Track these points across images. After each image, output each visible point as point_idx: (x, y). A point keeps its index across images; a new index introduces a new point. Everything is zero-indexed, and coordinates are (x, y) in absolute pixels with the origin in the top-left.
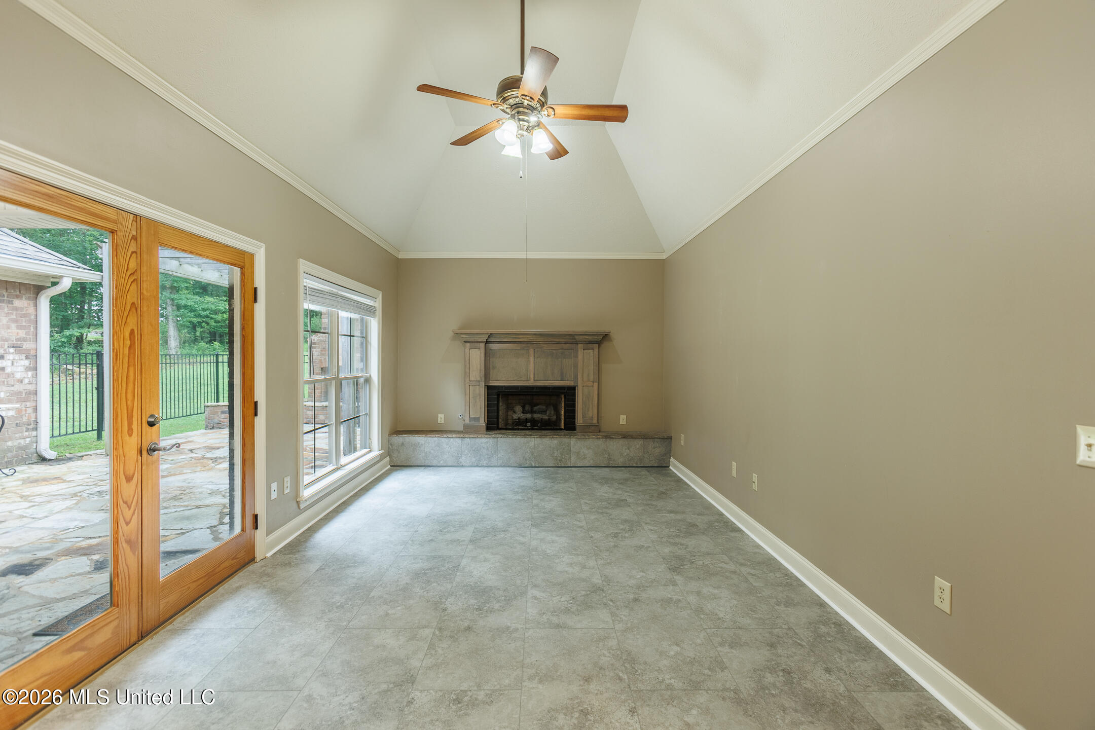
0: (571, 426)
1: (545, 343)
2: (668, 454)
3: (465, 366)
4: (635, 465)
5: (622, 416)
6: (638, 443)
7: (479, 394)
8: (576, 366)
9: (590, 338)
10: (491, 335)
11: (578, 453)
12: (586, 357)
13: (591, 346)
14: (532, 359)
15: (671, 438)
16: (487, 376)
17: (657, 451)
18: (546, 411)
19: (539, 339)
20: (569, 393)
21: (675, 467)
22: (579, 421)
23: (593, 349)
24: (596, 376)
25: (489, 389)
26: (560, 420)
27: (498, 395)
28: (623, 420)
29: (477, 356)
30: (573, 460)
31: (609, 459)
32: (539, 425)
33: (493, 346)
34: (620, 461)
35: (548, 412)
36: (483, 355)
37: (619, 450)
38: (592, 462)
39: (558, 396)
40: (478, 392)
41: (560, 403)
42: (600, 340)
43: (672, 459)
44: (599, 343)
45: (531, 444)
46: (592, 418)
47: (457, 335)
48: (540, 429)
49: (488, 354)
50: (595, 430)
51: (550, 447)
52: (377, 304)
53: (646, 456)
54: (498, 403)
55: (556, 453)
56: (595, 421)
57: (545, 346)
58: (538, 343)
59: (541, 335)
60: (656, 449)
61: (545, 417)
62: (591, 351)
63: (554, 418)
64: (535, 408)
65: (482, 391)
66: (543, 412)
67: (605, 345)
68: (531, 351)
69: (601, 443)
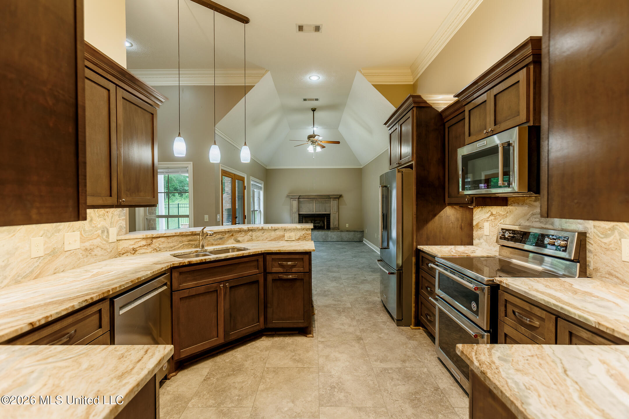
0: (329, 228)
1: (319, 198)
2: (363, 237)
3: (291, 207)
4: (351, 241)
5: (347, 224)
6: (352, 233)
7: (296, 217)
8: (330, 206)
9: (335, 197)
10: (300, 196)
11: (331, 237)
12: (334, 203)
13: (335, 199)
14: (314, 204)
15: (363, 231)
16: (299, 210)
17: (359, 236)
18: (320, 223)
19: (317, 197)
20: (328, 216)
21: (365, 241)
22: (332, 226)
23: (336, 200)
24: (337, 210)
25: (299, 215)
26: (325, 226)
27: (303, 217)
28: (347, 225)
29: (295, 203)
30: (329, 239)
31: (342, 239)
32: (317, 228)
33: (300, 200)
34: (346, 239)
35: (320, 224)
36: (297, 203)
37: (345, 235)
38: (336, 240)
39: (324, 217)
40: (295, 216)
41: (325, 220)
42: (339, 197)
43: (364, 239)
44: (338, 198)
45: (315, 234)
46: (336, 225)
47: (288, 196)
48: (318, 229)
49: (299, 202)
50: (337, 229)
51: (321, 235)
52: (262, 186)
53: (355, 237)
54: (303, 220)
55: (323, 237)
56: (337, 226)
57: (319, 199)
58: (317, 198)
59: (318, 196)
60: (358, 235)
61: (319, 225)
62: (336, 201)
63: (323, 225)
64: (316, 222)
65: (297, 216)
66: (319, 223)
67: (341, 199)
68: (314, 201)
69: (339, 233)
